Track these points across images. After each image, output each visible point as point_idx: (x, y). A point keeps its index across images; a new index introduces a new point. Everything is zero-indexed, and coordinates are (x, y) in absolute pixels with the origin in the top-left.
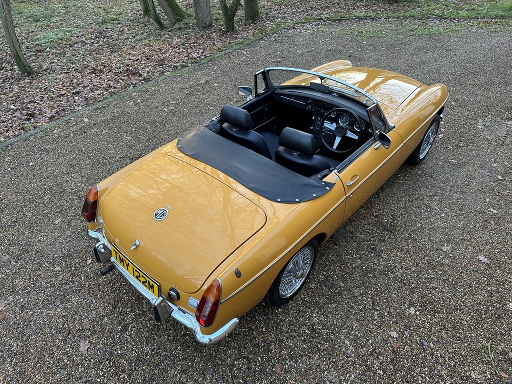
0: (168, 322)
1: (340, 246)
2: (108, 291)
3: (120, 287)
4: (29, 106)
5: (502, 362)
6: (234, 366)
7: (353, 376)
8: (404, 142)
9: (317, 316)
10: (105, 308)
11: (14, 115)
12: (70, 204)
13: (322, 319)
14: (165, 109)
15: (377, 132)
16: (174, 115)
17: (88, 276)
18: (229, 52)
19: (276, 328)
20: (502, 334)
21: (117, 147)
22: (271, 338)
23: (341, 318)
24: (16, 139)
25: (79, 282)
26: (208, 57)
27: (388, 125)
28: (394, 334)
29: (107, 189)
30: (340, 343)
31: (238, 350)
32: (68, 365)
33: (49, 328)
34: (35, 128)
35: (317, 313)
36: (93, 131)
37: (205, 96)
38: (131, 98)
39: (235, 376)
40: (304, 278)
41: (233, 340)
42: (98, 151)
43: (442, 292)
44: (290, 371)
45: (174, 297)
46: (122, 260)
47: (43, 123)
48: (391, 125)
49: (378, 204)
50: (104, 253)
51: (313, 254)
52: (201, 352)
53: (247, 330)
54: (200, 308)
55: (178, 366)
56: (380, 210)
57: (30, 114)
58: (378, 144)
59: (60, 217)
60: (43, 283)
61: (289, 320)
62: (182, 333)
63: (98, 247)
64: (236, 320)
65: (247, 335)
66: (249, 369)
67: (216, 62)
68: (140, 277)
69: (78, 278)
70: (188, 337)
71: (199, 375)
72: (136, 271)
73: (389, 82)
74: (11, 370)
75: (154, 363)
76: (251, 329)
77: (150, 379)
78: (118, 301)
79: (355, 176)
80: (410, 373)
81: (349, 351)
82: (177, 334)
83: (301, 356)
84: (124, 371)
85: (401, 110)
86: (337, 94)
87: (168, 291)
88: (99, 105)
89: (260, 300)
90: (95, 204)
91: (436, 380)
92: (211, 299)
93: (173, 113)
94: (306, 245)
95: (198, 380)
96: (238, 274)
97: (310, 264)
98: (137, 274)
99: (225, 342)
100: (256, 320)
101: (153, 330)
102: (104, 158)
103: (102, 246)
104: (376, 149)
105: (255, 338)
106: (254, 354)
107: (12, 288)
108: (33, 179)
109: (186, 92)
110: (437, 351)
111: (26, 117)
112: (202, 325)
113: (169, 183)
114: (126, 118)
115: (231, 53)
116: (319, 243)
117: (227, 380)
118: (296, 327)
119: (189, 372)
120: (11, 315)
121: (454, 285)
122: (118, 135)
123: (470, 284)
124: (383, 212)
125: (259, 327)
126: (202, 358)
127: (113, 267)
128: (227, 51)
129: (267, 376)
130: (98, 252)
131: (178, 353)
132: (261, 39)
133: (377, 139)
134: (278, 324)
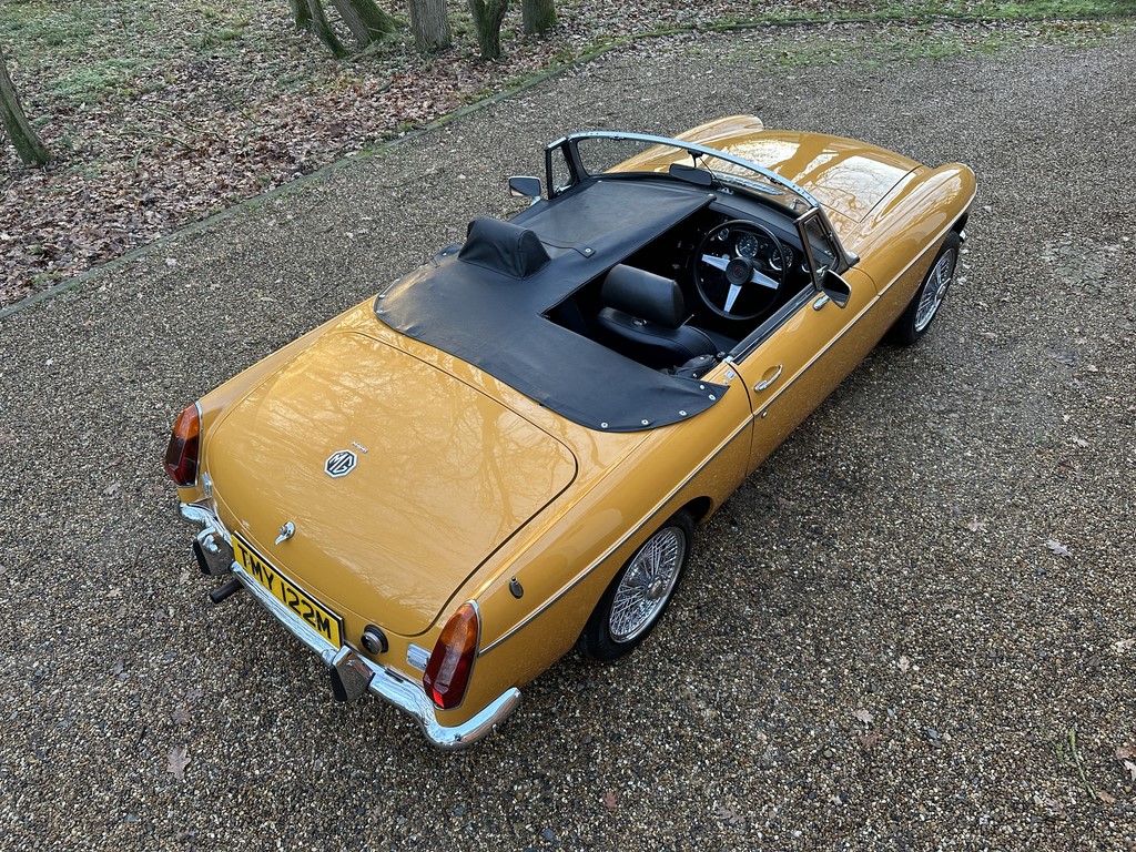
0: (365, 703)
1: (743, 527)
2: (229, 639)
3: (255, 630)
4: (41, 233)
5: (1102, 769)
6: (512, 794)
7: (775, 809)
8: (880, 293)
9: (694, 681)
10: (224, 675)
11: (8, 255)
12: (139, 450)
13: (706, 687)
14: (348, 234)
15: (819, 271)
16: (369, 246)
17: (182, 607)
18: (491, 104)
19: (604, 708)
20: (1100, 710)
21: (242, 321)
22: (593, 731)
23: (747, 683)
24: (15, 307)
25: (164, 620)
26: (443, 115)
27: (844, 255)
28: (866, 717)
29: (220, 410)
30: (745, 738)
31: (522, 760)
32: (142, 804)
33: (98, 723)
34: (57, 282)
35: (695, 673)
36: (188, 286)
37: (437, 203)
38: (271, 210)
39: (515, 818)
40: (665, 598)
41: (510, 739)
42: (201, 331)
43: (968, 621)
44: (637, 802)
45: (374, 646)
46: (257, 569)
47: (75, 270)
48: (852, 255)
49: (826, 433)
50: (215, 554)
51: (684, 543)
52: (438, 766)
53: (540, 715)
54: (434, 666)
55: (389, 798)
56: (829, 445)
57: (45, 252)
58: (822, 298)
59: (117, 479)
60: (83, 626)
61: (633, 691)
62: (397, 727)
63: (203, 540)
64: (513, 692)
65: (540, 728)
66: (546, 800)
67: (461, 127)
68: (297, 603)
69: (161, 613)
70: (409, 735)
71: (436, 817)
72: (289, 590)
73: (846, 162)
74: (16, 818)
75: (334, 795)
76: (548, 714)
77: (326, 829)
78: (252, 660)
79: (772, 369)
80: (900, 800)
81: (766, 756)
82: (385, 730)
83: (662, 769)
84: (267, 814)
85: (871, 224)
86: (731, 188)
87: (362, 633)
88: (200, 228)
89: (568, 648)
90: (194, 445)
91: (958, 812)
92: (458, 647)
93: (365, 241)
94: (668, 524)
95: (433, 828)
96: (516, 590)
97: (676, 567)
98: (291, 598)
99: (492, 742)
100: (561, 693)
101: (330, 723)
102: (214, 345)
103: (211, 538)
104: (818, 309)
105: (558, 732)
106: (557, 769)
107: (13, 639)
108: (55, 396)
109: (394, 194)
110: (959, 750)
111: (35, 258)
112: (438, 705)
113: (360, 395)
114: (260, 255)
115: (493, 105)
116: (697, 520)
117: (498, 828)
118: (648, 705)
119: (414, 811)
120: (11, 699)
121: (993, 607)
122: (244, 294)
123: (1029, 603)
124: (836, 449)
125: (568, 708)
126: (441, 781)
127: (238, 586)
128: (485, 103)
129: (586, 814)
130: (204, 552)
131: (389, 771)
132: (562, 74)
133: (819, 286)
134: (609, 701)
